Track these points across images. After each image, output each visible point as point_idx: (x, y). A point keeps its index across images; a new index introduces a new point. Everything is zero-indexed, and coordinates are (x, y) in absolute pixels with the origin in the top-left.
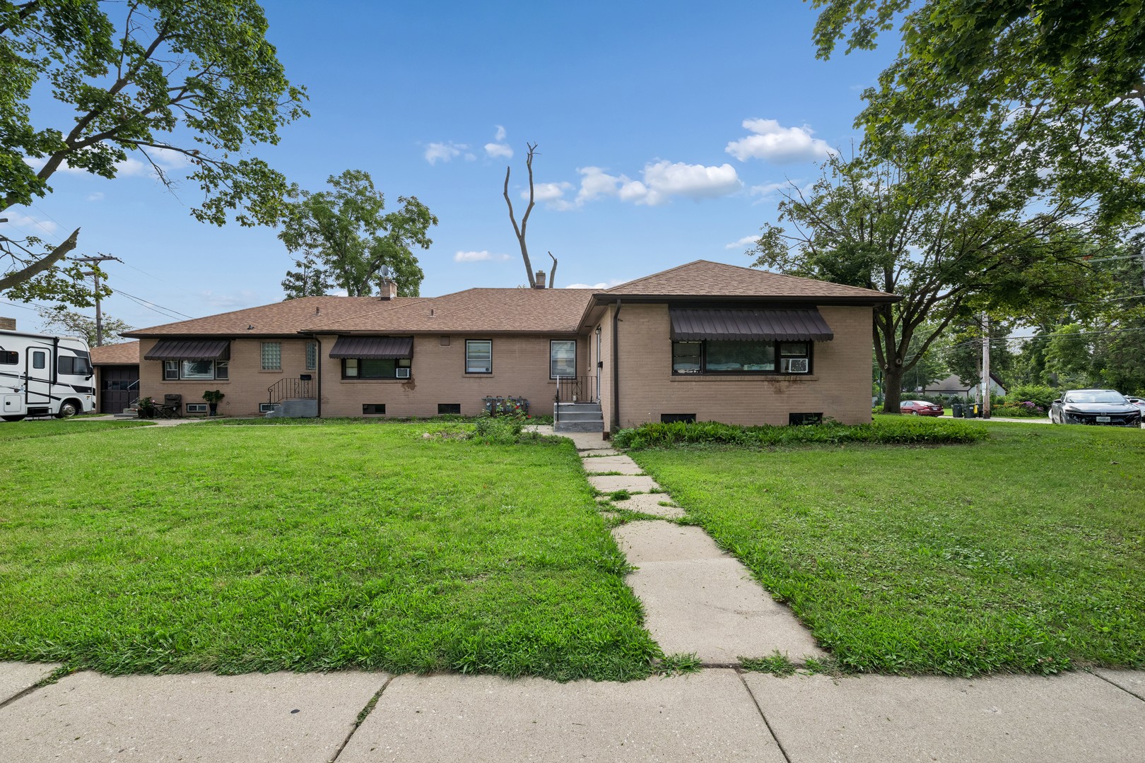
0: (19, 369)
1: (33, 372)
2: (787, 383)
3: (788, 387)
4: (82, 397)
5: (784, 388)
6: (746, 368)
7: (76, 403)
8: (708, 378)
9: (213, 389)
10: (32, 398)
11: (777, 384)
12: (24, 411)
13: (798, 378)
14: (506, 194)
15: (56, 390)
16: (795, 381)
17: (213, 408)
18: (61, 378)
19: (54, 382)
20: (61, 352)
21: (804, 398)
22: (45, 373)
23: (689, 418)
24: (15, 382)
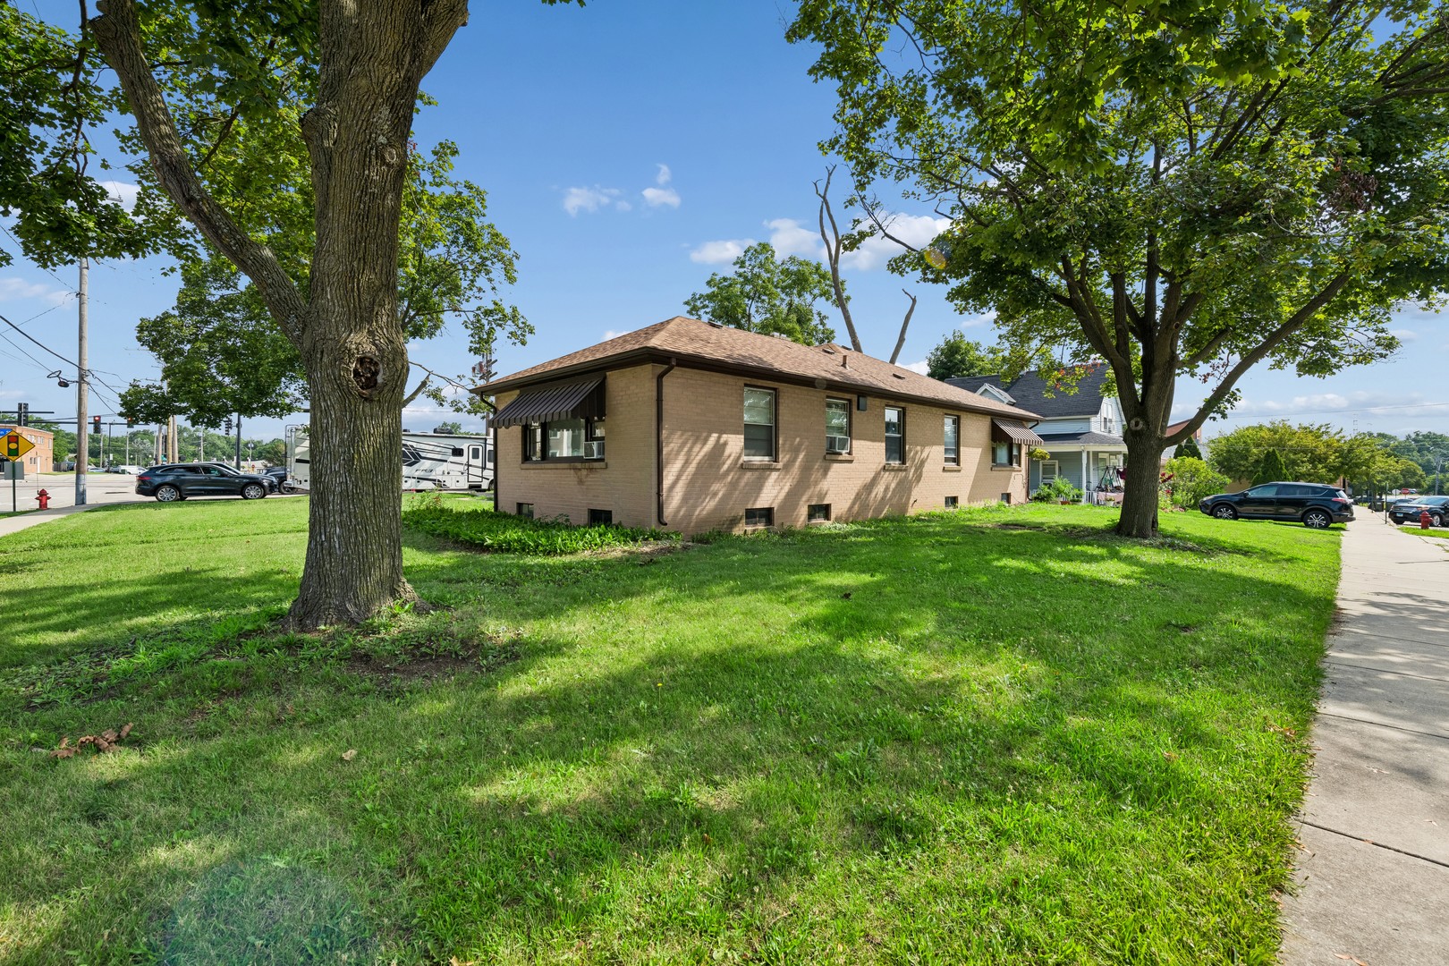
0: (463, 459)
12: (467, 487)
15: (486, 473)
16: (591, 469)
19: (483, 468)
20: (489, 448)
21: (598, 491)
22: (479, 462)
24: (461, 468)
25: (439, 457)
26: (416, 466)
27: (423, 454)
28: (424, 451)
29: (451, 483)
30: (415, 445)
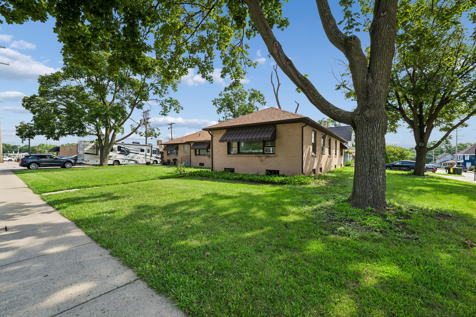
0: (144, 153)
1: (147, 154)
2: (265, 158)
3: (265, 159)
4: (157, 160)
5: (263, 160)
6: (253, 151)
7: (156, 161)
8: (241, 155)
9: (175, 158)
10: (147, 160)
11: (261, 158)
12: (145, 163)
13: (268, 155)
14: (272, 82)
15: (152, 158)
16: (268, 157)
17: (175, 163)
18: (153, 155)
19: (151, 156)
20: (153, 149)
21: (272, 164)
22: (149, 154)
23: (232, 170)
24: (144, 156)
25: (136, 152)
26: (128, 156)
27: (130, 151)
28: (131, 150)
29: (140, 162)
30: (127, 148)
